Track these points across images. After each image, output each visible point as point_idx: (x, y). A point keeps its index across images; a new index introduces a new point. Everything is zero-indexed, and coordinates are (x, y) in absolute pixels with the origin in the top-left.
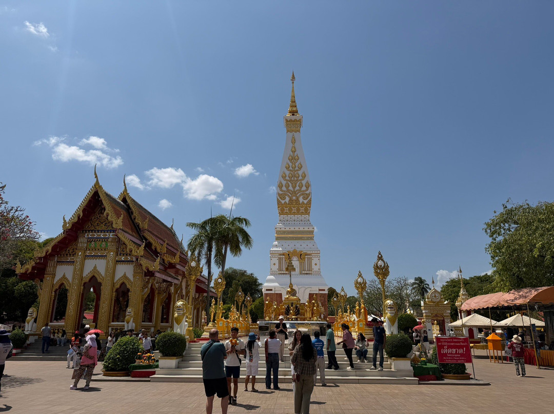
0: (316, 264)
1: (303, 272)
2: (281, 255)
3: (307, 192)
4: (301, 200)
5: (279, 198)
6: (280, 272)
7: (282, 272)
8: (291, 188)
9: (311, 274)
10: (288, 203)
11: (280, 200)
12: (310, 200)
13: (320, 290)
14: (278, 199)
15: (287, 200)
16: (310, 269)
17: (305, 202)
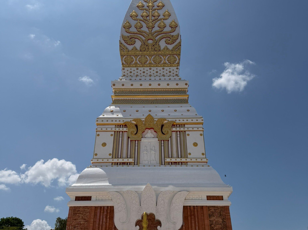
0: (195, 144)
1: (168, 160)
2: (120, 126)
3: (174, 34)
4: (163, 44)
5: (123, 42)
6: (116, 160)
7: (121, 160)
8: (145, 29)
9: (186, 163)
10: (138, 48)
11: (125, 44)
12: (180, 44)
13: (209, 198)
14: (121, 43)
15: (138, 44)
16: (183, 152)
17: (170, 47)
